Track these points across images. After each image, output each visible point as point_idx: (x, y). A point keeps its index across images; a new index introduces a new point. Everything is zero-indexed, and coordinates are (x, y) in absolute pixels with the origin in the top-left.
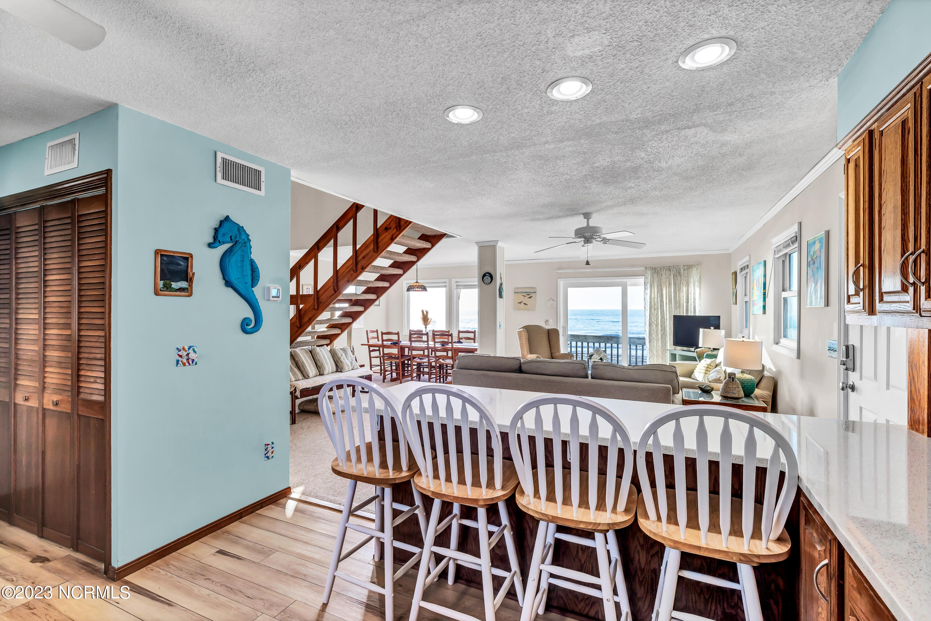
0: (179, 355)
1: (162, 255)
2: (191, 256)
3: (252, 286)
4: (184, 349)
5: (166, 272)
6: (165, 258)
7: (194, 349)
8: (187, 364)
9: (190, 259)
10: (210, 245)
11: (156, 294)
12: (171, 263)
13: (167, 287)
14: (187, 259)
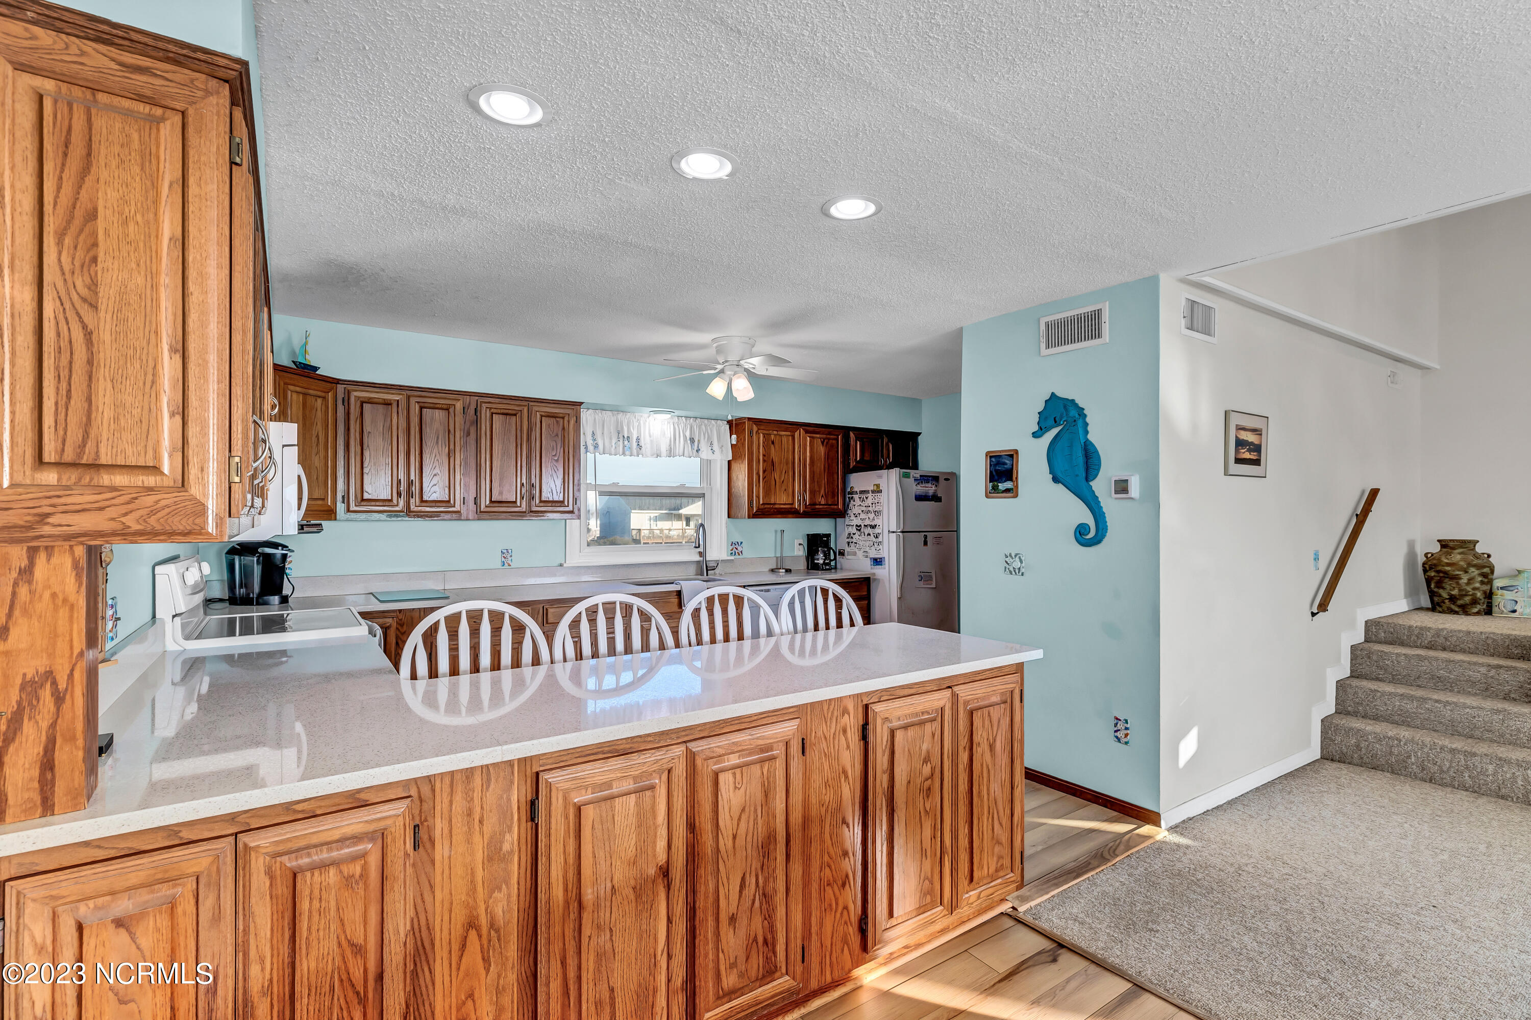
0: (1006, 562)
1: (991, 457)
2: (1016, 452)
3: (1087, 479)
4: (1010, 555)
5: (994, 473)
6: (993, 459)
7: (1020, 557)
8: (1013, 573)
9: (1015, 456)
10: (1035, 435)
11: (987, 496)
12: (998, 463)
13: (995, 489)
14: (1011, 456)
